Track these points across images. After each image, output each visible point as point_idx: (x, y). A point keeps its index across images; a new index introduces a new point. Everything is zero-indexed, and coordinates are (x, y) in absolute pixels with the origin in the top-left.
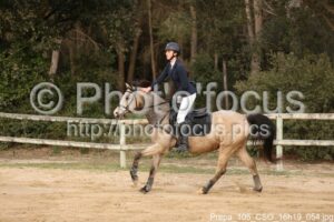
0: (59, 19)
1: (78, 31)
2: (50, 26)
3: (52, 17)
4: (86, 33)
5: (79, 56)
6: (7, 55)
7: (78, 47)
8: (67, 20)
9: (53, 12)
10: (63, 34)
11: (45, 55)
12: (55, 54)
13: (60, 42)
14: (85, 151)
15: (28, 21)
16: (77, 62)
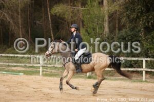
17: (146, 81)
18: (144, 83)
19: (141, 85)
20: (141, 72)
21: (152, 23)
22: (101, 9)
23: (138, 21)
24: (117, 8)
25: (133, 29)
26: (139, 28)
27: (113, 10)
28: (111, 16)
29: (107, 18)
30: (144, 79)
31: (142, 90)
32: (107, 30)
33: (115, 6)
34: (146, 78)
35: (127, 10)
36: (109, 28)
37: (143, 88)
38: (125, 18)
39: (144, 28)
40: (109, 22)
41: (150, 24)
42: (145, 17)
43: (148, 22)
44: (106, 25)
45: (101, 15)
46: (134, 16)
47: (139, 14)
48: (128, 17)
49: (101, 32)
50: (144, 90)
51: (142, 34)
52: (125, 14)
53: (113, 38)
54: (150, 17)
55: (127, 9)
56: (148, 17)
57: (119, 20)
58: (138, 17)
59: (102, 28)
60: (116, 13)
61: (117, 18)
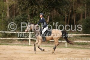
18: (30, 46)
19: (28, 47)
20: (28, 40)
21: (34, 12)
22: (5, 3)
23: (26, 10)
24: (14, 2)
25: (24, 15)
26: (27, 14)
28: (11, 7)
29: (8, 8)
30: (30, 44)
32: (8, 15)
33: (13, 1)
34: (31, 44)
35: (20, 4)
36: (10, 14)
37: (29, 50)
38: (19, 9)
39: (30, 14)
40: (10, 11)
41: (33, 12)
42: (30, 8)
43: (32, 11)
44: (8, 12)
45: (5, 6)
46: (24, 7)
47: (27, 6)
48: (21, 8)
49: (4, 17)
50: (30, 50)
51: (29, 18)
52: (19, 6)
53: (12, 20)
54: (33, 8)
56: (32, 8)
57: (16, 10)
58: (26, 8)
59: (5, 14)
60: (13, 5)
61: (14, 9)
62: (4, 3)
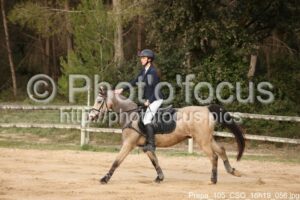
0: (258, 27)
1: (275, 38)
2: (250, 34)
3: (251, 26)
4: (282, 39)
5: (274, 60)
6: (212, 60)
7: (274, 52)
8: (265, 28)
9: (252, 22)
10: (261, 41)
11: (245, 59)
12: (254, 59)
13: (258, 47)
14: (280, 145)
15: (230, 29)
16: (273, 65)
17: (193, 154)
18: (191, 157)
19: (184, 161)
21: (205, 41)
22: (109, 13)
23: (178, 37)
24: (139, 11)
25: (170, 52)
26: (181, 51)
27: (132, 16)
28: (128, 28)
29: (119, 31)
30: (190, 150)
31: (186, 171)
32: (119, 54)
33: (134, 8)
34: (194, 148)
35: (159, 16)
36: (124, 50)
38: (154, 32)
39: (190, 51)
40: (124, 40)
41: (202, 43)
42: (192, 30)
43: (199, 39)
44: (118, 45)
45: (109, 24)
46: (171, 27)
47: (181, 24)
48: (161, 29)
49: (107, 59)
50: (190, 171)
51: (186, 63)
52: (154, 24)
53: (132, 70)
54: (202, 30)
55: (158, 13)
56: (198, 29)
57: (144, 35)
58: (178, 29)
59: (110, 50)
60: (137, 21)
61: (139, 32)
62: (106, 14)
